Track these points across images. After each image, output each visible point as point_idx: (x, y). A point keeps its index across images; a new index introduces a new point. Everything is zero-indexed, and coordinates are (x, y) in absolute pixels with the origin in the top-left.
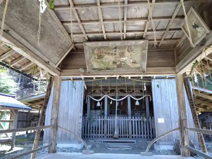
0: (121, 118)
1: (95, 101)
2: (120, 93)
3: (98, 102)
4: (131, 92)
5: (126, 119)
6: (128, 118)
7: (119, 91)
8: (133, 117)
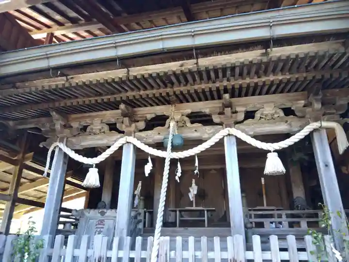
0: (185, 247)
1: (82, 164)
2: (189, 124)
3: (91, 166)
4: (241, 116)
5: (211, 249)
6: (224, 249)
7: (186, 119)
8: (256, 240)
